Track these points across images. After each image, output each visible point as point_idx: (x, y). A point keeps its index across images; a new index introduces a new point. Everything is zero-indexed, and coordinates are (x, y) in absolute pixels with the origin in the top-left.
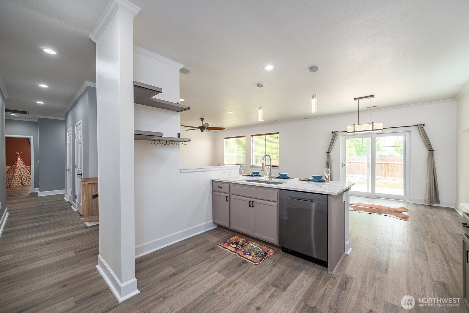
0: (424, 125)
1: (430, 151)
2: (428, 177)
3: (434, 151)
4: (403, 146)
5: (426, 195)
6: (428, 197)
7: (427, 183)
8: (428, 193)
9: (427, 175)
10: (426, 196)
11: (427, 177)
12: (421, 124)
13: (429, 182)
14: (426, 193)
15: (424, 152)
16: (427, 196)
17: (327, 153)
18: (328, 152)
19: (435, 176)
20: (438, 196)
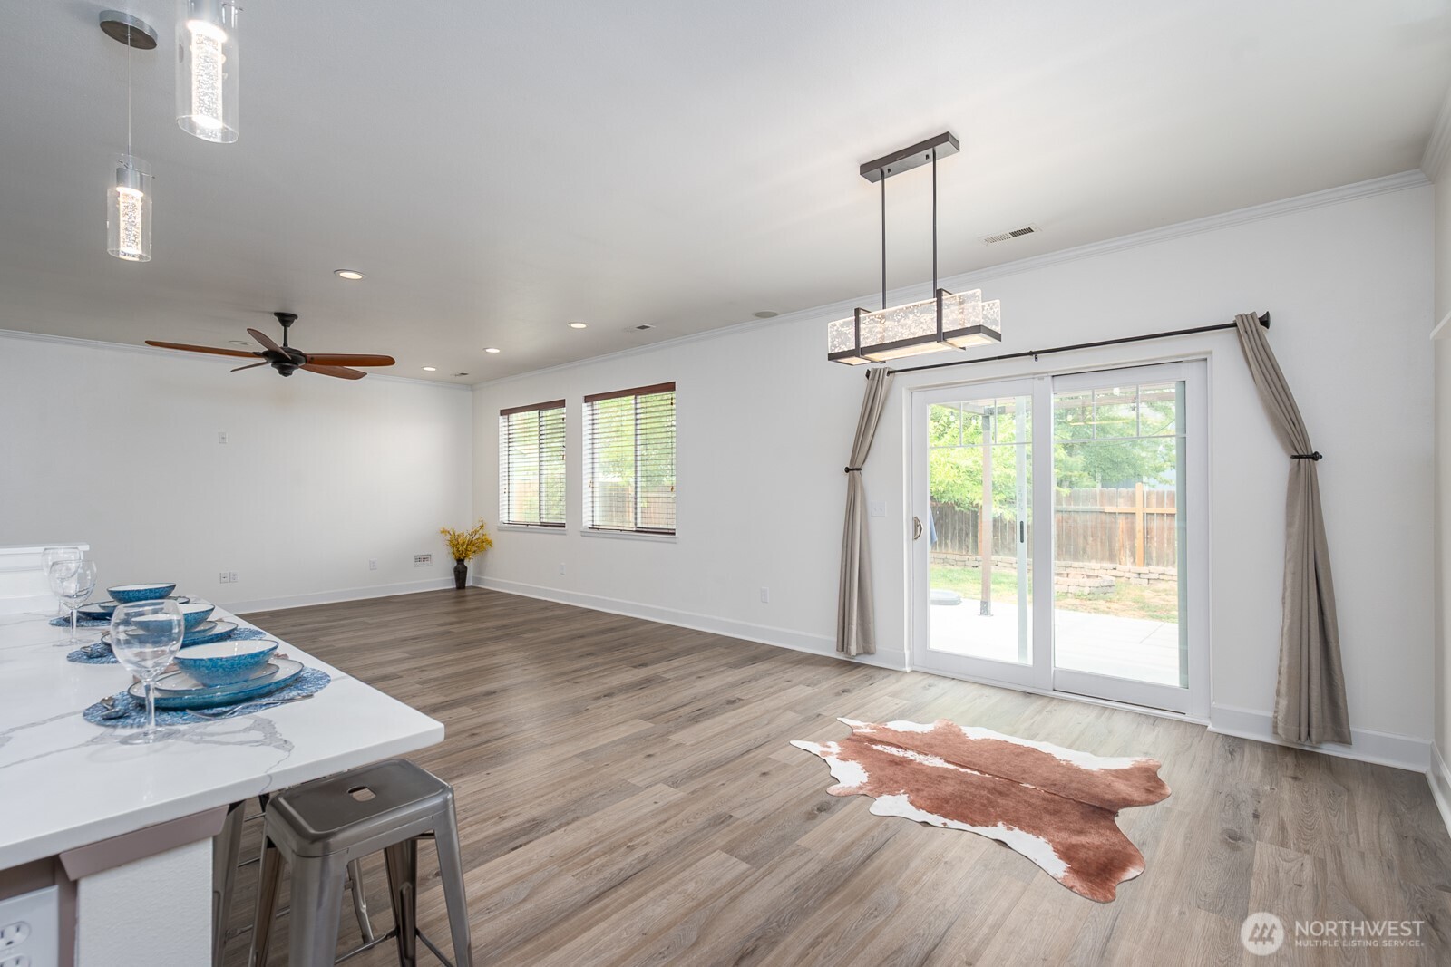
0: (1265, 322)
1: (1299, 457)
2: (1288, 601)
3: (1316, 457)
4: (1175, 434)
5: (1278, 693)
6: (1288, 706)
7: (1286, 629)
8: (1289, 684)
9: (1285, 589)
10: (1277, 703)
11: (1284, 598)
12: (1252, 315)
13: (1290, 628)
14: (1279, 682)
15: (1274, 463)
16: (1283, 703)
17: (847, 470)
18: (853, 470)
19: (1325, 597)
20: (1341, 704)
